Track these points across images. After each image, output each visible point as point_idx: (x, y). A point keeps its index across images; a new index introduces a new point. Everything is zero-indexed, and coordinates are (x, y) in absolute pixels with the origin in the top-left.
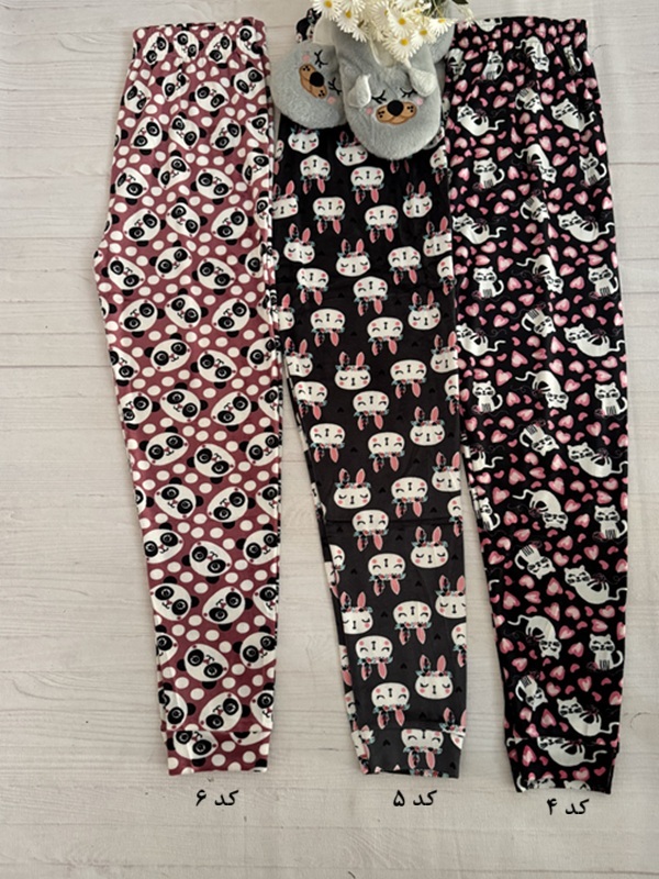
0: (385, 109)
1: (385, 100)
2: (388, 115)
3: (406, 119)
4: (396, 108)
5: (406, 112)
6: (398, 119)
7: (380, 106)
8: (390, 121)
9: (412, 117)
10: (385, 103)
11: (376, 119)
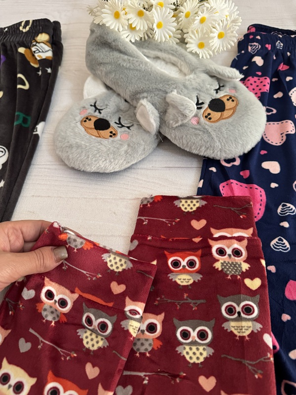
0: (209, 111)
1: (203, 103)
2: (216, 115)
3: (234, 109)
4: (217, 105)
5: (229, 105)
6: (226, 113)
7: (202, 110)
8: (221, 118)
9: (237, 105)
10: (206, 106)
11: (207, 123)
